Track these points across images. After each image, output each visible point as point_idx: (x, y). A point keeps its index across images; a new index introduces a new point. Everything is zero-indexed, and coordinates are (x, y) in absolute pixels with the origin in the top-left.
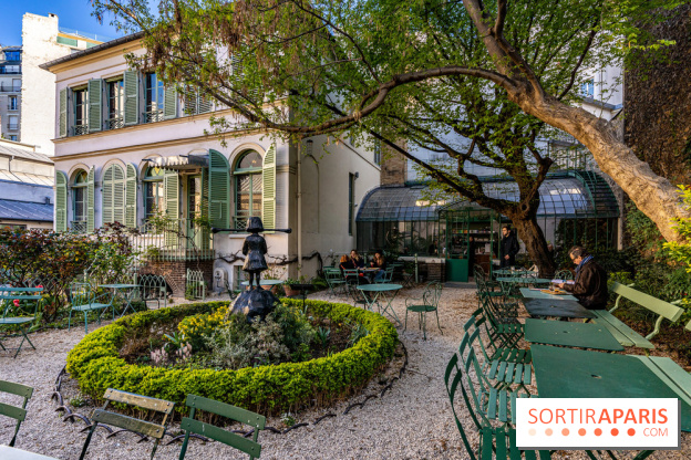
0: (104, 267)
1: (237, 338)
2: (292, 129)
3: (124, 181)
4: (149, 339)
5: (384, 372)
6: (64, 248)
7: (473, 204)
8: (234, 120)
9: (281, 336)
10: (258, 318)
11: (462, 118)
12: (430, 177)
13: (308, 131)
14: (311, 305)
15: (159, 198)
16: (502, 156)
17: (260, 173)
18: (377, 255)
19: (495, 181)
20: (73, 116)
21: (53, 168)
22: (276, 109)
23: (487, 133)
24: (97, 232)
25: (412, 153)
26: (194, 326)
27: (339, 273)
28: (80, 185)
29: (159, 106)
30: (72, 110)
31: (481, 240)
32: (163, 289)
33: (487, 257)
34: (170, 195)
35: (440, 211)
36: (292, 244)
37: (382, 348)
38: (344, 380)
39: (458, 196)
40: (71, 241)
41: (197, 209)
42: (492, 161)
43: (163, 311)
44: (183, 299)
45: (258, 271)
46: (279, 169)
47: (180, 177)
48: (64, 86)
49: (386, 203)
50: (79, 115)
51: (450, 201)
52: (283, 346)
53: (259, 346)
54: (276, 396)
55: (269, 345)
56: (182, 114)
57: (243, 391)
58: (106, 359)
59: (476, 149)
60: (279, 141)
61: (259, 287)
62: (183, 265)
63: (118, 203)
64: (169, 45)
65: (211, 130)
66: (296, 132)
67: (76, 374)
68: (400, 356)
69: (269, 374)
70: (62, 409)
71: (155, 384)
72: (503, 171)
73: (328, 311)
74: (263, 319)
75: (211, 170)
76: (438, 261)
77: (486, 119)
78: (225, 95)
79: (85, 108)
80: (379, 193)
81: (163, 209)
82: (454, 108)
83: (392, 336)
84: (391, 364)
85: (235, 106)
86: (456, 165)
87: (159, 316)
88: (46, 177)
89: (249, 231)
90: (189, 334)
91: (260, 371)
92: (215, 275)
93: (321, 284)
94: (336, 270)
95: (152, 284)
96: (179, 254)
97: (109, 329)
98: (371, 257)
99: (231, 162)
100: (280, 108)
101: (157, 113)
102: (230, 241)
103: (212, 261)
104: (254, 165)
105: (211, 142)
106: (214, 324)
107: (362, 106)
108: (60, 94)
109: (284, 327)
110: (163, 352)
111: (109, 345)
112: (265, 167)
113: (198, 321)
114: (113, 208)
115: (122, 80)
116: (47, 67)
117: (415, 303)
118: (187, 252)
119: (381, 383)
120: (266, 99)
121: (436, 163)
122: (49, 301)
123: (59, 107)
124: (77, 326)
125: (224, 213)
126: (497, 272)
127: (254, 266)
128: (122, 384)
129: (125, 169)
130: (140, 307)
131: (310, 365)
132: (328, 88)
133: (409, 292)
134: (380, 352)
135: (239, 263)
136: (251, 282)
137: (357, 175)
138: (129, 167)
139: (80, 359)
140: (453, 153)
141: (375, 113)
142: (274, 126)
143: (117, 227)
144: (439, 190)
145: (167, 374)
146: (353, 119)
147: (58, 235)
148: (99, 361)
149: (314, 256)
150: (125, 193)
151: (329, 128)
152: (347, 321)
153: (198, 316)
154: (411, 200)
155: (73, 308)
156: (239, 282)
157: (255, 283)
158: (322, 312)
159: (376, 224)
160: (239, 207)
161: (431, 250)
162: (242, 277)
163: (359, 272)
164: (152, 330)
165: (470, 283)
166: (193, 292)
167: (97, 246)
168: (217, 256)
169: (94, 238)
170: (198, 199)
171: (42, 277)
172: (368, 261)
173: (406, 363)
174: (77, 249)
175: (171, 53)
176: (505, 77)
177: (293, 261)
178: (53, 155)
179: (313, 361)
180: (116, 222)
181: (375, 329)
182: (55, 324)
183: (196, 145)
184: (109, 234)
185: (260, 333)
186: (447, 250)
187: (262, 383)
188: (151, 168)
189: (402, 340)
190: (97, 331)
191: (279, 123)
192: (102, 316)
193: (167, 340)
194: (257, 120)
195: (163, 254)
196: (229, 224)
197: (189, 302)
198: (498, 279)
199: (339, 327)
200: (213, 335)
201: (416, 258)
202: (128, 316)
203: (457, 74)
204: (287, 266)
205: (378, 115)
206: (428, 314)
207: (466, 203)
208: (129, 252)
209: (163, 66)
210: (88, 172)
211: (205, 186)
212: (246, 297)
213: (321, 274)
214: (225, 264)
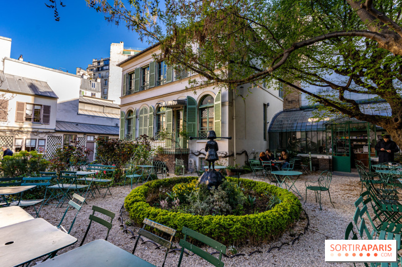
0: (139, 156)
1: (203, 198)
2: (232, 81)
3: (148, 115)
4: (159, 194)
5: (293, 228)
6: (124, 147)
7: (353, 119)
8: (201, 80)
9: (227, 199)
10: (214, 187)
11: (342, 63)
12: (318, 103)
13: (241, 82)
14: (243, 182)
15: (163, 122)
16: (374, 85)
17: (213, 107)
18: (283, 153)
19: (369, 103)
20: (128, 86)
21: (120, 110)
22: (222, 71)
23: (361, 71)
24: (136, 139)
25: (305, 89)
26: (180, 189)
27: (259, 163)
28: (130, 117)
29: (164, 77)
30: (128, 83)
31: (360, 143)
32: (165, 169)
33: (366, 155)
34: (168, 121)
35: (326, 124)
36: (231, 146)
37: (291, 212)
38: (267, 230)
39: (340, 114)
40: (126, 144)
41: (181, 127)
42: (366, 90)
43: (165, 180)
44: (174, 174)
45: (213, 161)
46: (223, 104)
47: (173, 111)
48: (126, 72)
49: (288, 121)
50: (131, 85)
51: (334, 117)
52: (228, 205)
53: (215, 203)
54: (225, 234)
55: (220, 203)
56: (174, 80)
57: (208, 229)
58: (141, 202)
59: (353, 83)
60: (223, 89)
61: (214, 170)
62: (174, 157)
63: (145, 125)
64: (171, 47)
65: (189, 86)
66: (233, 83)
67: (128, 209)
68: (304, 219)
69: (222, 220)
70: (122, 226)
71: (163, 219)
72: (376, 96)
73: (254, 186)
74: (216, 188)
75: (188, 106)
76: (326, 157)
77: (361, 63)
78: (196, 68)
79: (133, 82)
80: (283, 114)
81: (165, 127)
82: (335, 58)
83: (297, 205)
84: (297, 224)
85: (201, 73)
86: (338, 94)
87: (164, 182)
88: (116, 114)
89: (208, 138)
90: (178, 194)
91: (216, 218)
92: (189, 162)
93: (248, 169)
94: (257, 162)
95: (160, 166)
96: (172, 151)
97: (141, 187)
98: (279, 154)
99: (198, 102)
100: (224, 71)
101: (163, 80)
102: (197, 144)
103: (188, 154)
104: (210, 103)
105: (188, 92)
106: (191, 189)
107: (273, 64)
108: (124, 76)
109: (228, 194)
110: (166, 202)
111: (142, 196)
112: (215, 103)
113: (182, 186)
114: (143, 128)
115: (148, 67)
116: (119, 65)
117: (311, 184)
118: (176, 149)
119: (291, 235)
120: (216, 67)
121: (323, 94)
122: (117, 172)
123: (123, 82)
124: (127, 185)
125: (194, 128)
126: (376, 166)
127: (211, 158)
128: (148, 217)
129: (149, 109)
130: (154, 177)
131: (245, 218)
132: (251, 57)
133: (306, 177)
134: (290, 214)
135: (202, 156)
136: (210, 167)
137: (268, 105)
138: (150, 108)
139: (130, 202)
140: (335, 87)
141: (281, 68)
142: (222, 81)
143: (145, 137)
144: (326, 111)
145: (169, 214)
146: (268, 72)
147: (121, 141)
148: (138, 204)
149: (243, 152)
150: (148, 120)
151: (252, 79)
152: (266, 193)
153: (182, 184)
154: (305, 118)
155: (127, 176)
156: (201, 166)
157: (212, 168)
158: (250, 186)
159: (281, 134)
160: (202, 126)
161: (321, 149)
162: (203, 164)
163: (272, 163)
164: (160, 190)
165: (353, 173)
166: (178, 171)
167: (136, 146)
168: (190, 152)
169: (135, 142)
170: (181, 122)
171: (114, 160)
172: (277, 156)
173: (308, 224)
174: (129, 147)
175: (172, 51)
176: (376, 33)
177: (230, 156)
178: (120, 104)
179: (247, 216)
180: (144, 135)
181: (285, 199)
182: (119, 183)
183: (180, 94)
184: (141, 140)
185: (215, 196)
186: (333, 151)
187: (217, 226)
188: (160, 107)
189: (303, 208)
190: (137, 188)
191: (224, 79)
192: (138, 181)
193: (167, 196)
194: (213, 79)
195: (165, 151)
196: (196, 135)
197: (177, 176)
198: (377, 171)
199: (261, 196)
200: (191, 195)
201: (310, 155)
202: (150, 182)
203: (337, 36)
204: (228, 158)
205: (282, 68)
206: (322, 193)
207: (346, 118)
208: (150, 149)
209: (169, 57)
210: (134, 111)
211: (185, 115)
212: (207, 175)
213: (248, 164)
214: (194, 156)
